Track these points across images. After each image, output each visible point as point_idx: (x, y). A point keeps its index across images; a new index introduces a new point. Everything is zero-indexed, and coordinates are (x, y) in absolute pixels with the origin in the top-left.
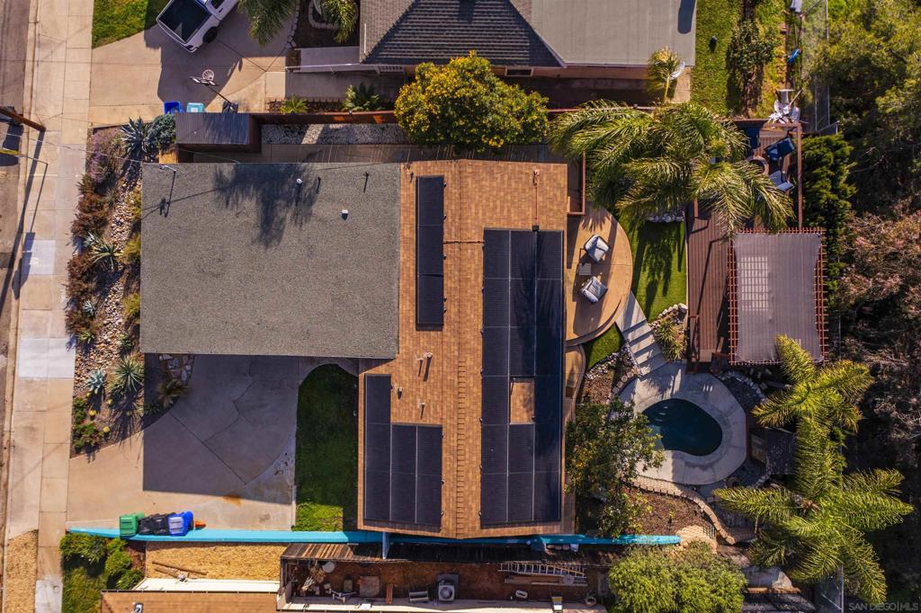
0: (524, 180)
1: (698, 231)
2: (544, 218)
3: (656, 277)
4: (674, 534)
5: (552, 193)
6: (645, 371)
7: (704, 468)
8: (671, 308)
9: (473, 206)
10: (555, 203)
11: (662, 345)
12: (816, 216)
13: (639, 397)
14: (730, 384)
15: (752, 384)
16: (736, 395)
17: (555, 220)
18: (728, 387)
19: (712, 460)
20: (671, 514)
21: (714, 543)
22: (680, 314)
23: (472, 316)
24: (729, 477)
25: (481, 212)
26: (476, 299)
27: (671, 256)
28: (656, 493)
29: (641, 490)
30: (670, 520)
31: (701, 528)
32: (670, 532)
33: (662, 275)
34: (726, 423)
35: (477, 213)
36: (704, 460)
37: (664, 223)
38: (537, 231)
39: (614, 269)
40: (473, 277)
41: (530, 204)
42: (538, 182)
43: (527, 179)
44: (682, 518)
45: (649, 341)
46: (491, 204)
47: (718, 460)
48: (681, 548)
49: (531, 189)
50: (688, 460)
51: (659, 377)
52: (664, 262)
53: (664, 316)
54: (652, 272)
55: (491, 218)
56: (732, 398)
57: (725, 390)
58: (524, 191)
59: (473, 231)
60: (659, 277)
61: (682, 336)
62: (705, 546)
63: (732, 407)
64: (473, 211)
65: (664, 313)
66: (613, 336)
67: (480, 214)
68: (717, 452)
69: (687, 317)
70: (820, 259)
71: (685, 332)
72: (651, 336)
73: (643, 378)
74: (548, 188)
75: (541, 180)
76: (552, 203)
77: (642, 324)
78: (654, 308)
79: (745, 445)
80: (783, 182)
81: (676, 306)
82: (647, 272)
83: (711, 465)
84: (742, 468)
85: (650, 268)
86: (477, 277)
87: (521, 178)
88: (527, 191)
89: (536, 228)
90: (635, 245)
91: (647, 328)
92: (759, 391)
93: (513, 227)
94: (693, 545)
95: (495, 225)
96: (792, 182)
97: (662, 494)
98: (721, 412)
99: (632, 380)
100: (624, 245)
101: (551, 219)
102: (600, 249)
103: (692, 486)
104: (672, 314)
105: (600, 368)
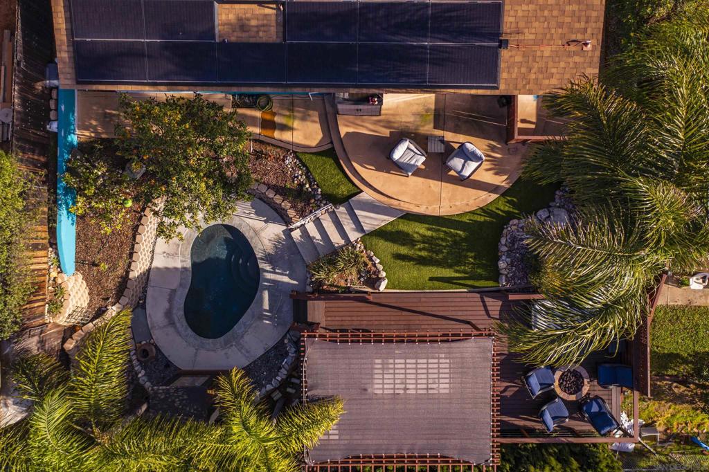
0: (577, 25)
1: (485, 306)
2: (518, 59)
3: (421, 246)
4: (77, 269)
5: (554, 70)
6: (297, 235)
7: (168, 314)
8: (380, 267)
10: (541, 76)
11: (332, 256)
12: (509, 461)
13: (262, 230)
14: (278, 350)
15: (279, 378)
16: (265, 358)
17: (514, 76)
18: (275, 347)
19: (178, 325)
20: (104, 266)
21: (63, 320)
22: (373, 281)
24: (156, 346)
27: (450, 266)
28: (133, 245)
29: (137, 227)
30: (97, 265)
31: (85, 305)
32: (80, 264)
33: (424, 254)
34: (227, 343)
36: (179, 313)
37: (498, 259)
38: (500, 46)
39: (435, 185)
41: (540, 37)
42: (572, 48)
43: (578, 31)
44: (99, 282)
45: (336, 239)
47: (178, 333)
48: (54, 274)
49: (562, 36)
50: (179, 293)
51: (287, 253)
52: (441, 256)
53: (371, 259)
54: (425, 240)
56: (260, 352)
57: (271, 344)
58: (560, 25)
60: (420, 250)
61: (342, 283)
62: (56, 306)
63: (248, 352)
65: (374, 258)
66: (344, 190)
68: (190, 331)
69: (369, 290)
70: (454, 462)
71: (349, 288)
72: (342, 242)
73: (288, 233)
74: (562, 64)
75: (575, 53)
76: (540, 71)
77: (359, 227)
78: (382, 244)
79: (196, 368)
80: (553, 418)
81: (384, 274)
82: (429, 233)
83: (172, 323)
84: (168, 364)
85: (432, 237)
87: (579, 21)
88: (560, 31)
89: (503, 44)
90: (465, 219)
91: (354, 236)
92: (269, 387)
93: (507, 7)
94: (59, 290)
96: (555, 431)
97: (131, 255)
98: (242, 337)
99: (286, 221)
100: (468, 205)
101: (516, 70)
102: (464, 165)
103: (145, 298)
104: (373, 269)
105: (300, 172)
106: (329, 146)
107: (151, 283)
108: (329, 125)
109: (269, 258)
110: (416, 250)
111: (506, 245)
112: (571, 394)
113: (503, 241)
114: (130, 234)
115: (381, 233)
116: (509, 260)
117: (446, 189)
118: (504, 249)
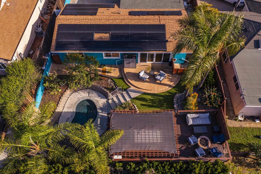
2: (171, 44)
3: (149, 102)
6: (110, 101)
9: (173, 21)
13: (99, 100)
23: (134, 22)
25: (171, 24)
26: (140, 23)
27: (159, 108)
29: (61, 97)
33: (150, 104)
35: (171, 23)
37: (174, 104)
38: (166, 41)
39: (152, 85)
40: (147, 22)
45: (122, 101)
46: (174, 27)
51: (108, 107)
52: (155, 105)
54: (150, 100)
55: (169, 27)
59: (164, 22)
60: (149, 103)
64: (171, 22)
65: (134, 105)
66: (125, 87)
67: (170, 24)
72: (125, 101)
73: (107, 102)
77: (130, 97)
78: (137, 101)
80: (200, 154)
81: (138, 110)
82: (152, 98)
85: (153, 99)
90: (162, 94)
91: (128, 99)
95: (167, 28)
99: (107, 98)
104: (134, 108)
105: (112, 83)
106: (122, 77)
107: (62, 116)
108: (121, 71)
109: (101, 109)
110: (148, 103)
111: (176, 100)
113: (175, 99)
115: (137, 98)
116: (177, 105)
117: (156, 86)
118: (175, 102)
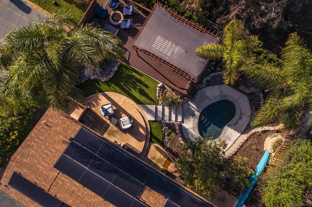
0: (44, 131)
1: (129, 58)
2: (69, 132)
4: (265, 152)
5: (60, 121)
6: (180, 119)
7: (241, 118)
8: (157, 91)
9: (38, 166)
10: (66, 122)
11: (172, 105)
12: (152, 3)
13: (191, 128)
14: (209, 84)
15: (214, 74)
16: (215, 84)
17: (74, 127)
18: (209, 85)
19: (239, 112)
20: (254, 147)
21: (279, 136)
22: (163, 88)
23: (93, 200)
24: (251, 109)
25: (44, 163)
26: (86, 193)
28: (239, 149)
29: (234, 154)
30: (256, 149)
31: (268, 137)
32: (263, 153)
34: (226, 96)
35: (43, 166)
36: (237, 116)
37: (116, 72)
38: (73, 139)
40: (74, 188)
41: (58, 135)
42: (50, 124)
43: (44, 129)
44: (259, 143)
45: (167, 110)
46: (44, 155)
47: (241, 110)
48: (273, 154)
49: (51, 130)
50: (233, 123)
51: (187, 114)
53: (159, 96)
55: (51, 160)
56: (216, 87)
57: (210, 87)
58: (49, 134)
59: (51, 173)
61: (174, 93)
62: (279, 142)
63: (220, 89)
64: (41, 167)
66: (154, 125)
67: (46, 165)
68: (236, 108)
69: (166, 86)
70: (170, 12)
71: (172, 91)
72: (165, 107)
73: (183, 121)
74: (56, 121)
75: (50, 122)
76: (65, 123)
79: (241, 94)
80: (129, 9)
81: (158, 88)
83: (241, 114)
84: (251, 101)
86: (75, 186)
87: (42, 132)
88: (50, 133)
89: (71, 139)
91: (160, 107)
92: (219, 73)
93: (63, 151)
94: (274, 147)
95: (56, 160)
96: (131, 5)
97: (242, 146)
98: (219, 95)
99: (180, 126)
100: (115, 95)
101: (72, 128)
102: (109, 108)
103: (246, 128)
104: (160, 92)
106: (150, 143)
108: (146, 150)
109: (193, 115)
111: (111, 74)
112: (119, 14)
113: (111, 76)
114: (238, 153)
116: (113, 69)
118: (112, 73)
